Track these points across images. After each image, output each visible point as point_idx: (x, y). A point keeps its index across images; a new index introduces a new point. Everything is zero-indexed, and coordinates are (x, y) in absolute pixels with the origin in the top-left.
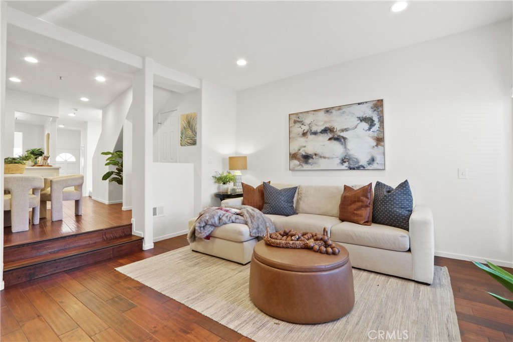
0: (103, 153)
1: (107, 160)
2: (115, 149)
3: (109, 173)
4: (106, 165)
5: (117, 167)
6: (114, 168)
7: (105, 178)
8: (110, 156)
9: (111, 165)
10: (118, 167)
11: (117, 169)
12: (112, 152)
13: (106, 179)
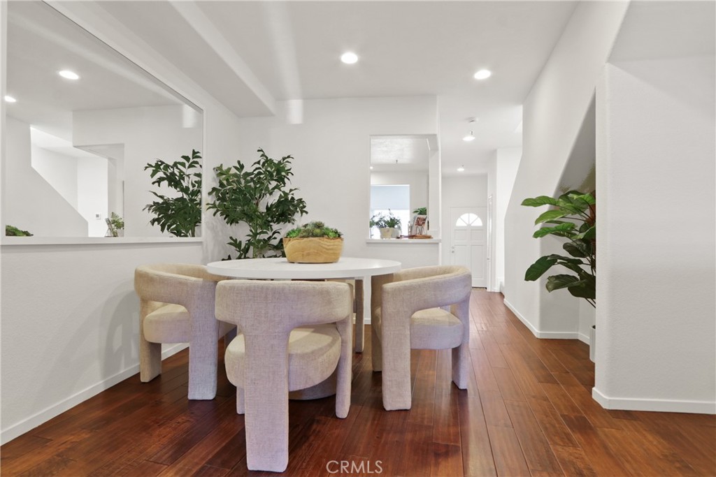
0: (528, 202)
1: (537, 222)
2: (561, 187)
3: (543, 259)
4: (536, 235)
5: (567, 240)
6: (557, 246)
7: (533, 274)
8: (545, 208)
9: (549, 237)
10: (569, 241)
11: (566, 247)
12: (551, 195)
13: (534, 279)
